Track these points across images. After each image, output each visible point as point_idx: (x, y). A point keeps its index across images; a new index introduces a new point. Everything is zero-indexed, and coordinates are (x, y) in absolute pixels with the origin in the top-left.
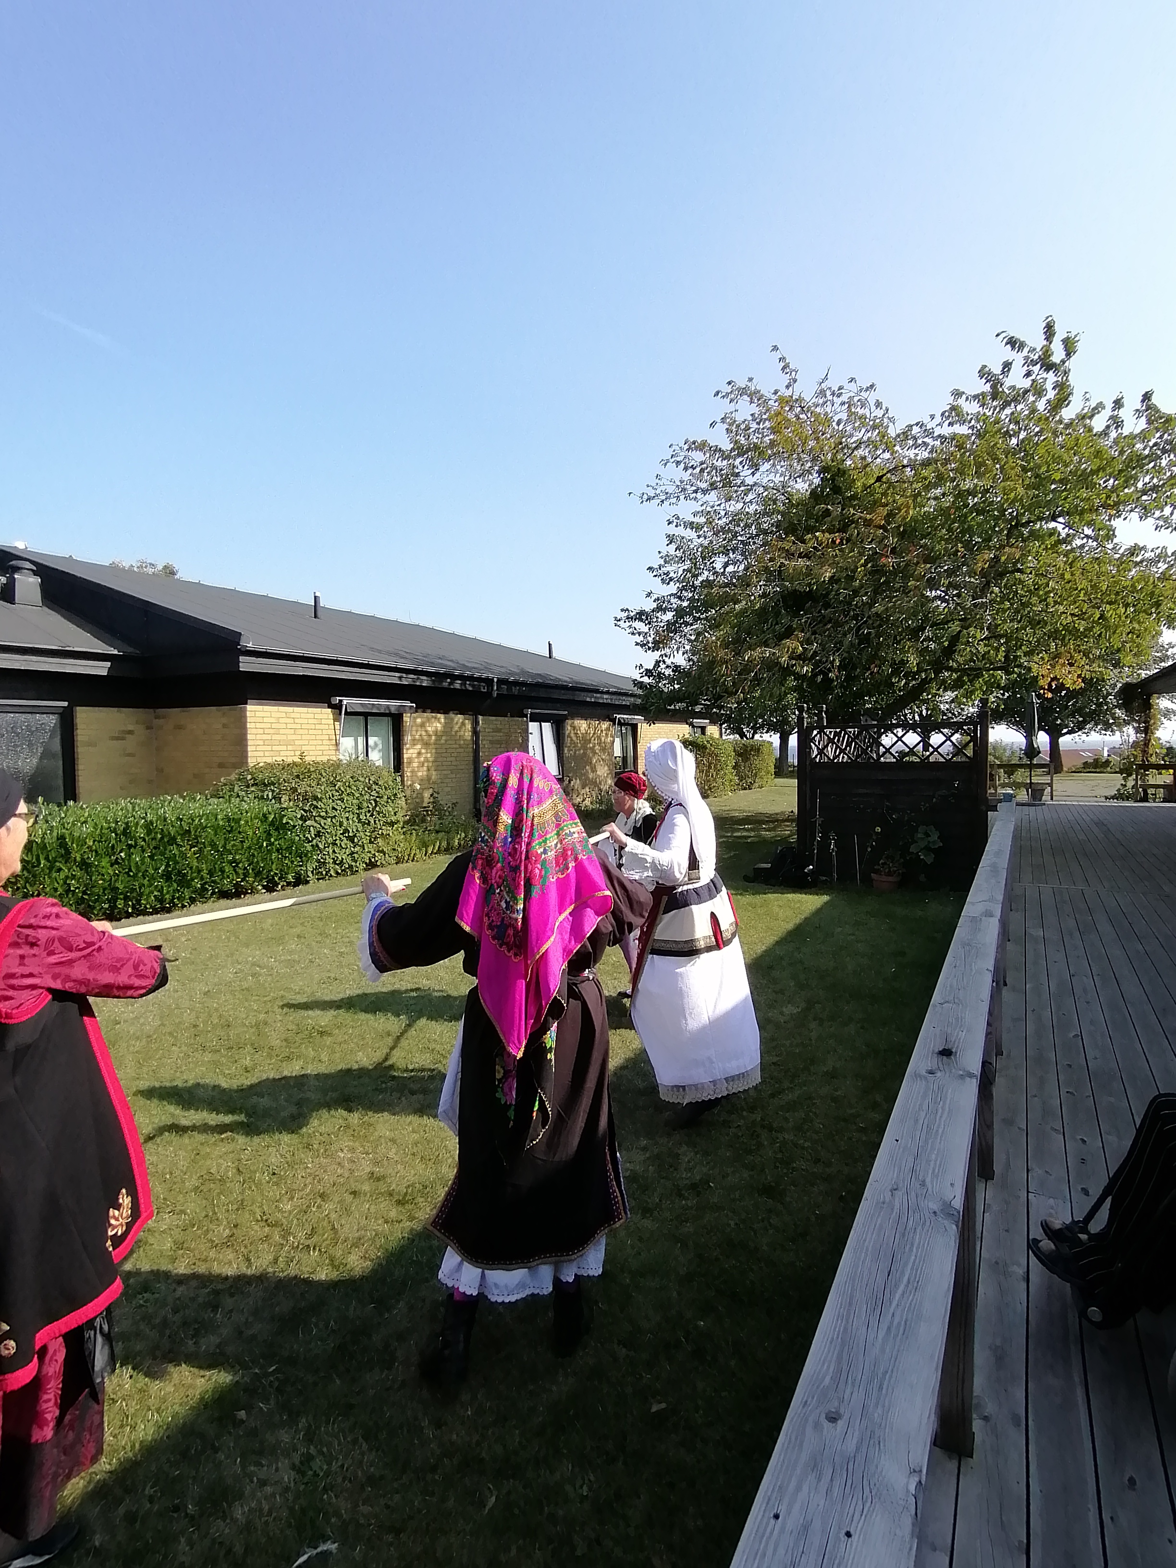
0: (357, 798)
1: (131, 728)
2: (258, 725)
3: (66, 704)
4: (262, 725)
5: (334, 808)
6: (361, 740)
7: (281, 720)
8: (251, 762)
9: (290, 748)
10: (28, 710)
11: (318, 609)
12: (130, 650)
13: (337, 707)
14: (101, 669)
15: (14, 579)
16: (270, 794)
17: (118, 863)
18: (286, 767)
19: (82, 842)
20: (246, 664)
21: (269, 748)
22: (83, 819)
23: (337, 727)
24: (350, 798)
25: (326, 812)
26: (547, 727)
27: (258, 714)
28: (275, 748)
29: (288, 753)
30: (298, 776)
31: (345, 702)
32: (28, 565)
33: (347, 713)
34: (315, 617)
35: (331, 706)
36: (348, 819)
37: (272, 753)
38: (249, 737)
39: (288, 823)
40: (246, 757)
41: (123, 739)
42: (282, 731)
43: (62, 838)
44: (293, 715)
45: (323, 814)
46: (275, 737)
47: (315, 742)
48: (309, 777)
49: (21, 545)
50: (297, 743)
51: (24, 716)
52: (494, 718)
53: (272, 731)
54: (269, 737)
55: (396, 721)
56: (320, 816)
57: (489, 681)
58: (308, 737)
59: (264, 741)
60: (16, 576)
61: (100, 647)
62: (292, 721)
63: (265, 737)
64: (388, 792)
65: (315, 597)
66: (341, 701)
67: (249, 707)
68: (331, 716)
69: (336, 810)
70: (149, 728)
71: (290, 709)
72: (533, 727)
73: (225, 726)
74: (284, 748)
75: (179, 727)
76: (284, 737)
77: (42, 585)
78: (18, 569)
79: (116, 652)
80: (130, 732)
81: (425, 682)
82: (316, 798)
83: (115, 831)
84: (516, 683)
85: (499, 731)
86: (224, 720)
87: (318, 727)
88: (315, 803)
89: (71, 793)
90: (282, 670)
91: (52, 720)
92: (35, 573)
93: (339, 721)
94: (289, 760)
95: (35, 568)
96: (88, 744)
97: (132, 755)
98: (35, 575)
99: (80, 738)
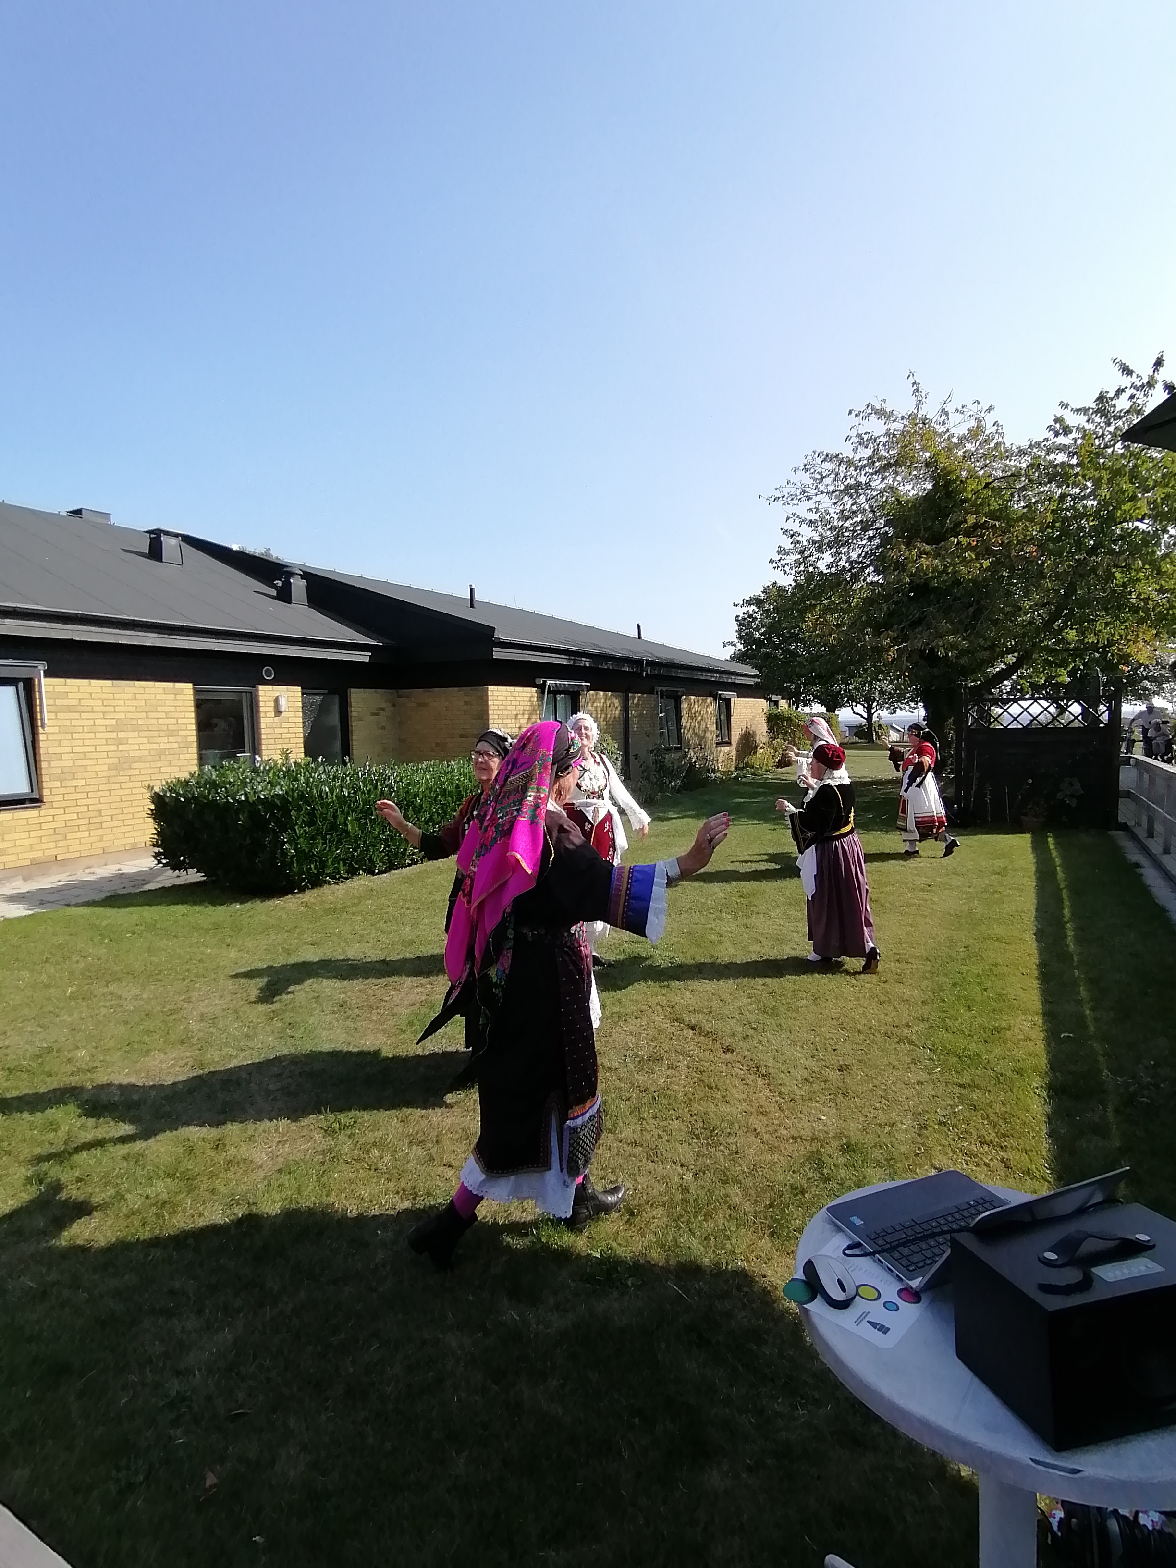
1: (383, 705)
2: (495, 703)
3: (342, 686)
4: (497, 703)
7: (507, 698)
9: (513, 721)
11: (475, 601)
12: (386, 641)
13: (541, 688)
14: (364, 657)
15: (289, 583)
20: (498, 654)
23: (542, 703)
27: (494, 694)
28: (504, 721)
31: (548, 683)
32: (298, 573)
33: (549, 692)
34: (472, 606)
38: (490, 712)
41: (377, 714)
42: (508, 707)
44: (513, 694)
46: (505, 712)
50: (515, 717)
53: (503, 707)
54: (502, 712)
55: (574, 699)
57: (639, 662)
58: (523, 712)
59: (498, 715)
60: (292, 581)
61: (362, 639)
62: (513, 699)
63: (500, 712)
65: (472, 590)
66: (545, 682)
67: (488, 688)
68: (536, 695)
70: (394, 705)
71: (513, 689)
73: (466, 703)
74: (510, 721)
75: (422, 705)
76: (508, 712)
77: (307, 588)
78: (291, 576)
79: (376, 643)
80: (383, 709)
81: (586, 663)
86: (467, 699)
87: (529, 703)
92: (302, 577)
93: (543, 700)
95: (302, 574)
96: (360, 719)
97: (383, 728)
98: (302, 579)
99: (354, 714)
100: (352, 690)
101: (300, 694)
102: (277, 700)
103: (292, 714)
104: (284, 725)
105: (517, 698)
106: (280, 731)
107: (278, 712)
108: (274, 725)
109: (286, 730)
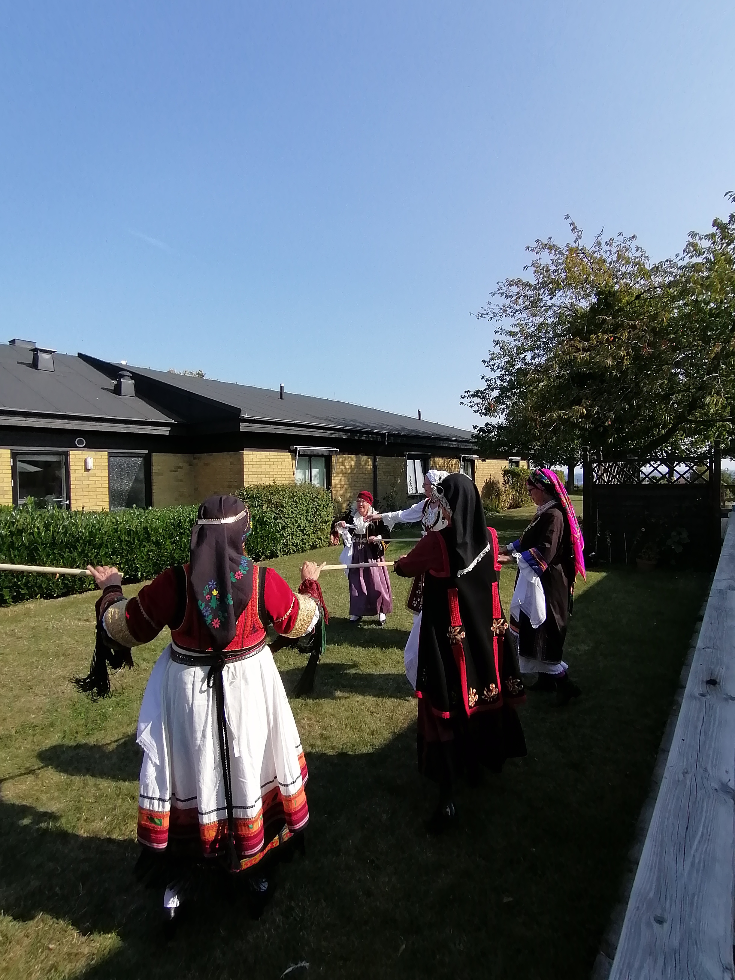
0: (306, 506)
1: (180, 465)
2: (250, 463)
3: (147, 452)
4: (252, 463)
5: (292, 512)
6: (307, 471)
7: (262, 460)
8: (246, 485)
9: (267, 476)
10: (127, 455)
11: (283, 393)
12: (181, 420)
13: (294, 452)
14: (165, 431)
15: (121, 382)
16: (257, 503)
17: (175, 543)
18: (265, 488)
19: (156, 530)
20: (244, 427)
21: (256, 476)
22: (157, 517)
23: (294, 464)
24: (302, 506)
25: (288, 514)
26: (418, 462)
27: (250, 456)
28: (259, 476)
29: (266, 479)
30: (272, 493)
31: (298, 449)
32: (128, 374)
33: (299, 455)
34: (281, 398)
35: (290, 451)
36: (300, 519)
37: (257, 480)
38: (245, 470)
39: (266, 521)
40: (243, 481)
41: (176, 471)
42: (263, 467)
43: (146, 528)
44: (269, 457)
45: (286, 516)
46: (259, 470)
47: (281, 473)
48: (278, 493)
49: (124, 362)
50: (271, 473)
51: (126, 458)
52: (386, 457)
53: (257, 466)
54: (256, 470)
55: (328, 460)
56: (284, 517)
57: (383, 435)
58: (277, 470)
59: (253, 472)
60: (122, 380)
61: (165, 419)
62: (268, 460)
63: (253, 470)
64: (324, 503)
65: (281, 387)
66: (296, 448)
67: (244, 452)
68: (291, 457)
69: (294, 513)
70: (190, 465)
71: (267, 453)
72: (410, 462)
73: (231, 463)
74: (264, 476)
75: (206, 464)
76: (264, 470)
77: (135, 385)
78: (123, 376)
79: (173, 422)
80: (180, 467)
81: (343, 435)
82: (282, 506)
83: (173, 525)
84: (399, 435)
85: (389, 465)
86: (231, 460)
87: (283, 463)
88: (282, 509)
89: (149, 502)
90: (264, 430)
91: (140, 461)
92: (132, 378)
93: (296, 461)
94: (267, 483)
95: (131, 375)
96: (159, 474)
97: (181, 480)
98: (131, 379)
99: (154, 471)
100: (153, 454)
101: (107, 457)
102: (85, 461)
103: (100, 471)
104: (91, 478)
105: (271, 460)
106: (88, 482)
107: (87, 470)
108: (83, 479)
109: (94, 482)
